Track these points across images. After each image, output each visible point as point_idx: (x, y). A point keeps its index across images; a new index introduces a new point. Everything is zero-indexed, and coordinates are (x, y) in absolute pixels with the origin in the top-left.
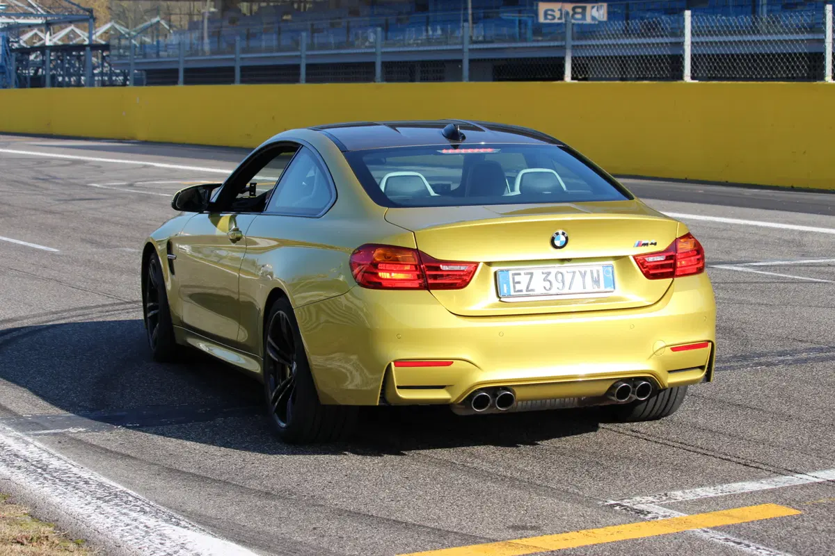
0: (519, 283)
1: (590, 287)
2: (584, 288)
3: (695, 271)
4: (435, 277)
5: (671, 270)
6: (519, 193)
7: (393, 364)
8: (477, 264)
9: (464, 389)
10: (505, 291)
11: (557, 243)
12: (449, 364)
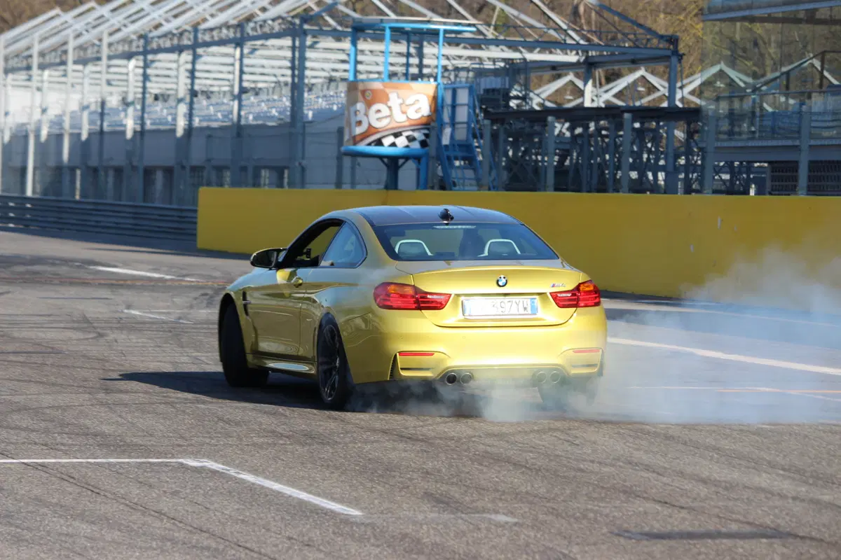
1: (522, 311)
2: (518, 312)
3: (593, 304)
4: (424, 302)
5: (575, 303)
6: (487, 254)
7: (398, 354)
8: (450, 295)
9: (440, 371)
10: (468, 313)
11: (500, 283)
12: (432, 354)
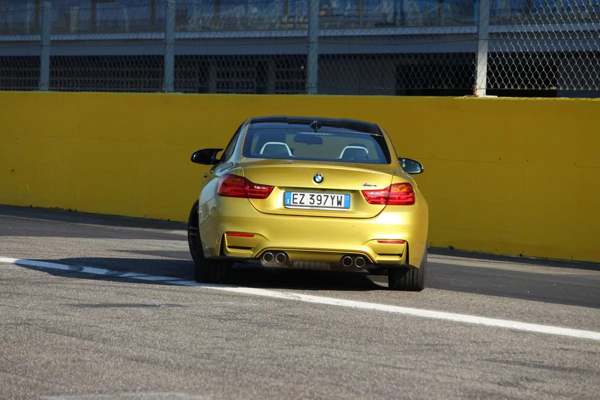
0: (296, 199)
2: (332, 205)
4: (251, 192)
5: (385, 201)
7: (225, 234)
9: (261, 250)
10: (288, 203)
12: (253, 236)
